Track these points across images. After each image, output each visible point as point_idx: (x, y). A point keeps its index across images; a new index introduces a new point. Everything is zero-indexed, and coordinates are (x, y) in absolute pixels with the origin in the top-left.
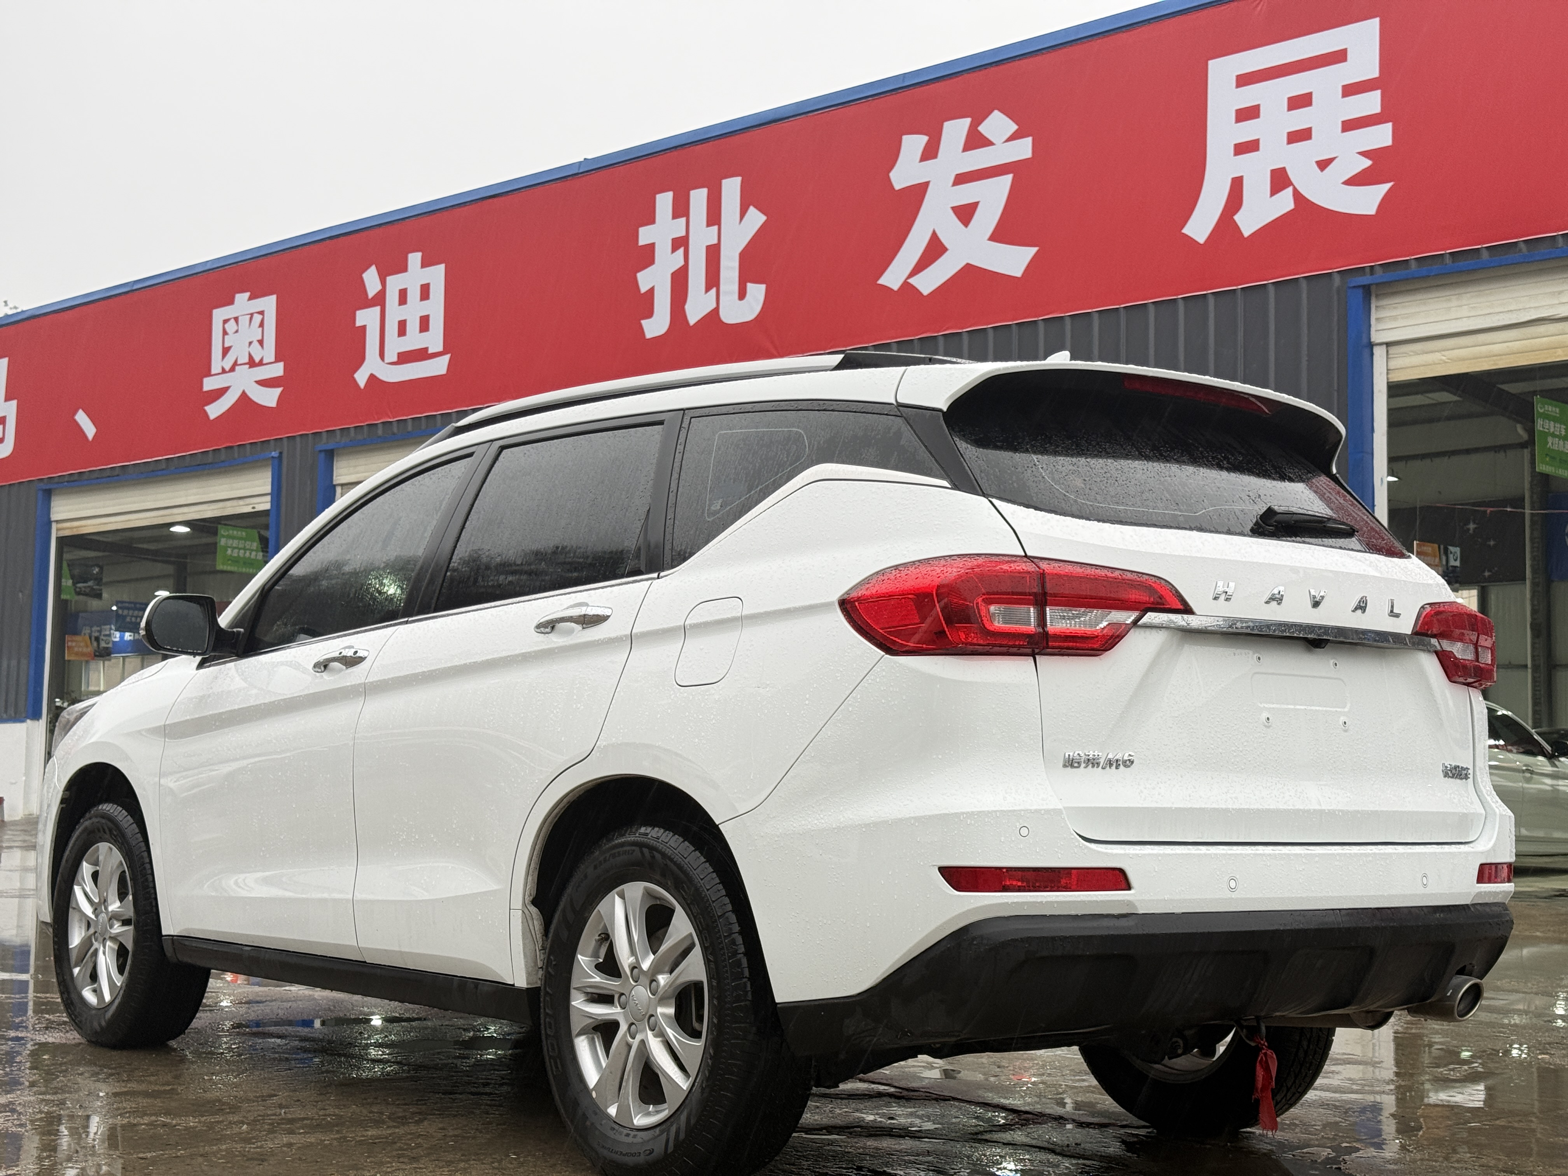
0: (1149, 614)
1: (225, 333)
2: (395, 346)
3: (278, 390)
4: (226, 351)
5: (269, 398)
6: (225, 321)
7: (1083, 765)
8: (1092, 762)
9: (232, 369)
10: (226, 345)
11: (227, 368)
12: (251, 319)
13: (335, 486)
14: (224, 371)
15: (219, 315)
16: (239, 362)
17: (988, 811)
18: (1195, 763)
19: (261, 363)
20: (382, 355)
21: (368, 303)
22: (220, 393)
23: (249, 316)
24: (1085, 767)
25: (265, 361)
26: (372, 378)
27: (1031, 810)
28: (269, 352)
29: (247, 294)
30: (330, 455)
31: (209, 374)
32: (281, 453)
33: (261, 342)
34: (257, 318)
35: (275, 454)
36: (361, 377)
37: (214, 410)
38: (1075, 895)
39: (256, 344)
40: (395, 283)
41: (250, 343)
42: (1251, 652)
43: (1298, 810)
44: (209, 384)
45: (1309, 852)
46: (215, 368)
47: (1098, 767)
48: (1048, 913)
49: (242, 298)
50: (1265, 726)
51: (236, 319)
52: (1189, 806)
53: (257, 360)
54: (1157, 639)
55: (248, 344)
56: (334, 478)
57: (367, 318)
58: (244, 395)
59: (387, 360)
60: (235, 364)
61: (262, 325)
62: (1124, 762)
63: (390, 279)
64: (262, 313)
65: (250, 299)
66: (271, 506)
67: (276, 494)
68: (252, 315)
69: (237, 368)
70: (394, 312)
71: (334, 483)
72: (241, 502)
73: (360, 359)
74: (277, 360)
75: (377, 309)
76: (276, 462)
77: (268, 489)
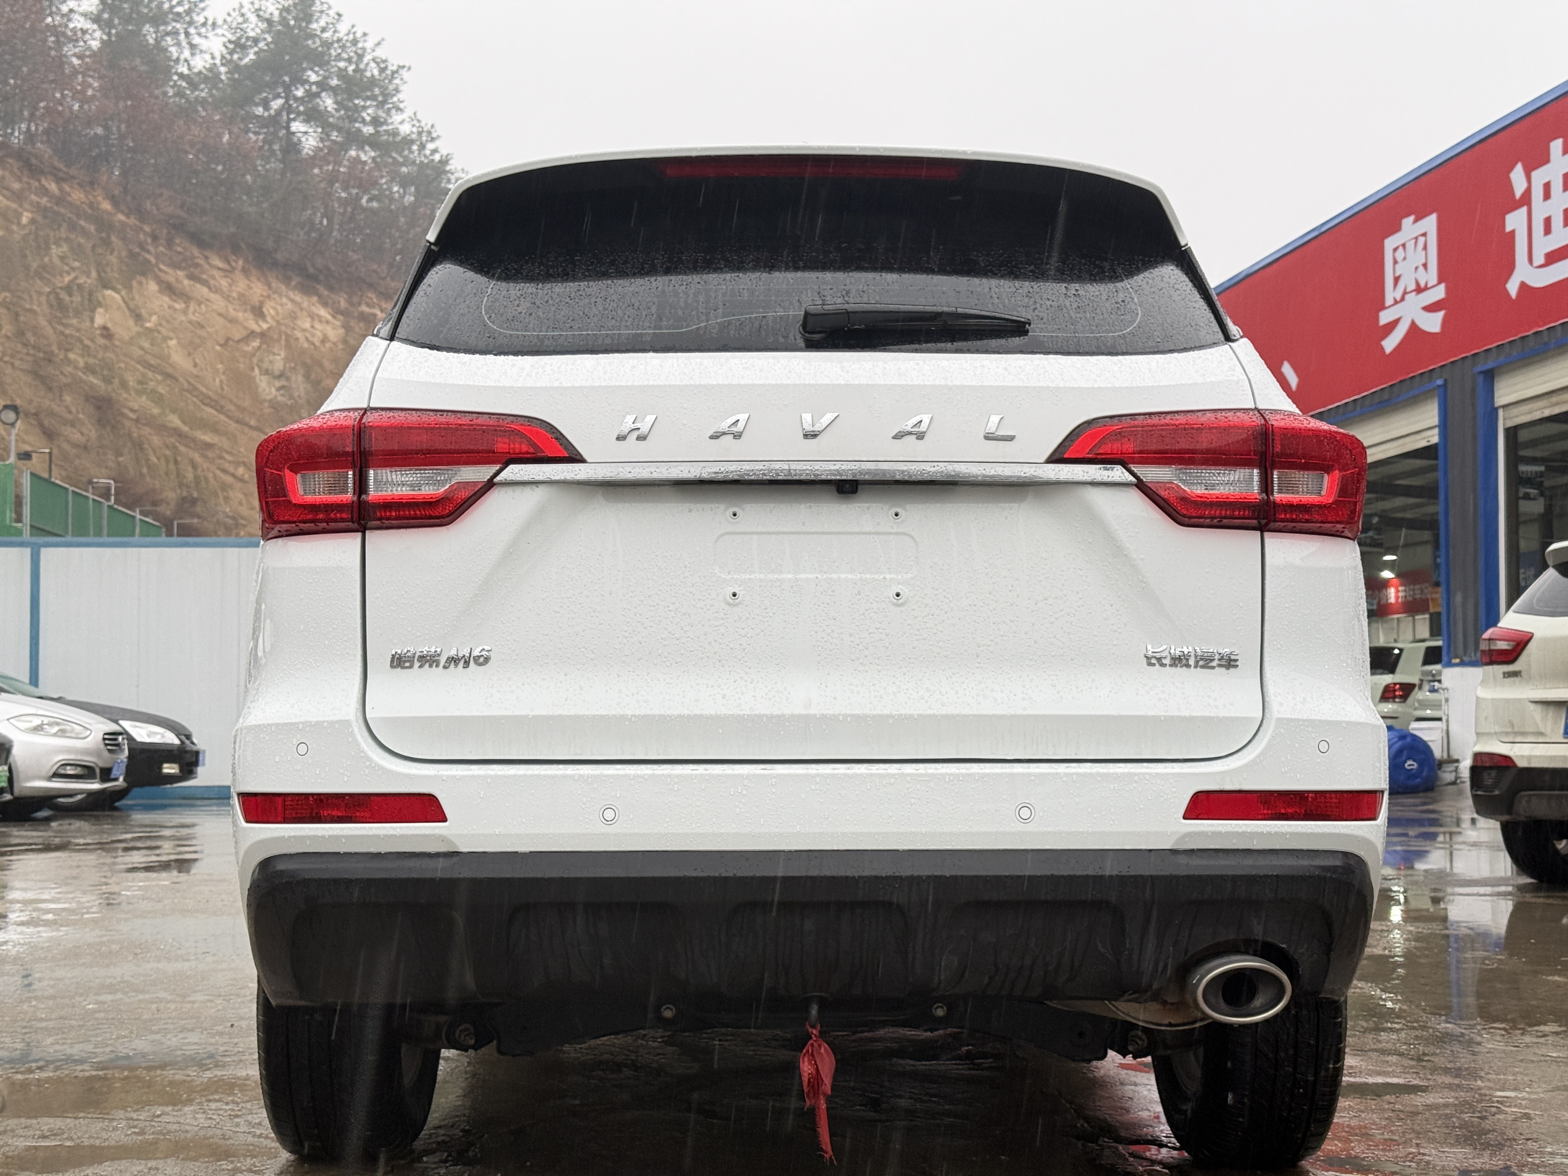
0: (511, 467)
1: (1395, 262)
2: (1544, 245)
3: (1441, 315)
4: (1397, 280)
5: (1433, 323)
6: (1395, 250)
7: (417, 664)
8: (429, 660)
9: (1403, 299)
10: (1397, 274)
11: (1398, 298)
12: (1416, 243)
13: (1496, 409)
14: (1396, 302)
15: (1390, 243)
16: (1408, 290)
17: (264, 725)
18: (593, 656)
19: (1426, 288)
20: (1530, 260)
21: (1515, 205)
22: (1393, 325)
23: (1414, 241)
24: (420, 667)
25: (1429, 285)
26: (1523, 286)
27: (310, 722)
28: (1431, 276)
29: (1412, 218)
30: (1490, 376)
31: (1383, 307)
32: (1446, 380)
33: (1425, 266)
34: (1422, 240)
35: (1440, 382)
36: (1513, 287)
37: (1390, 344)
38: (365, 828)
39: (1421, 269)
40: (1540, 176)
41: (1416, 268)
42: (722, 507)
43: (760, 716)
44: (1385, 318)
45: (766, 772)
46: (1389, 301)
47: (437, 666)
48: (342, 851)
49: (1407, 222)
50: (729, 604)
51: (1404, 245)
52: (557, 714)
53: (1422, 285)
54: (531, 498)
55: (1413, 270)
56: (1496, 400)
57: (1515, 221)
58: (1413, 326)
59: (1536, 263)
60: (1405, 293)
61: (1425, 248)
62: (476, 659)
63: (1535, 174)
64: (1424, 235)
65: (1416, 221)
66: (1440, 438)
67: (1444, 426)
68: (1416, 238)
69: (1407, 297)
70: (1540, 209)
71: (1496, 405)
72: (1418, 437)
73: (1510, 267)
74: (1440, 282)
75: (1524, 209)
76: (1442, 389)
77: (1435, 420)
